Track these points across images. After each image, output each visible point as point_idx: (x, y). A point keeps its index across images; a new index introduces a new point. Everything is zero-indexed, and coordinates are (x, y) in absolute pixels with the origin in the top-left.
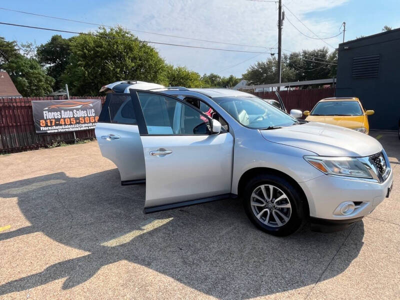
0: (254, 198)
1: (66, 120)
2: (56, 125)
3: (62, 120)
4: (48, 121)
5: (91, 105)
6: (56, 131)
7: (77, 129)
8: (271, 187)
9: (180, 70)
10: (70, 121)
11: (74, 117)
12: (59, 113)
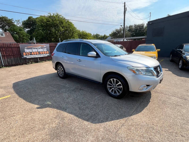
0: (108, 84)
1: (34, 53)
2: (30, 55)
3: (33, 53)
4: (27, 53)
5: (45, 46)
6: (30, 57)
7: (39, 57)
8: (115, 79)
9: (83, 32)
10: (36, 53)
11: (38, 51)
12: (31, 50)
